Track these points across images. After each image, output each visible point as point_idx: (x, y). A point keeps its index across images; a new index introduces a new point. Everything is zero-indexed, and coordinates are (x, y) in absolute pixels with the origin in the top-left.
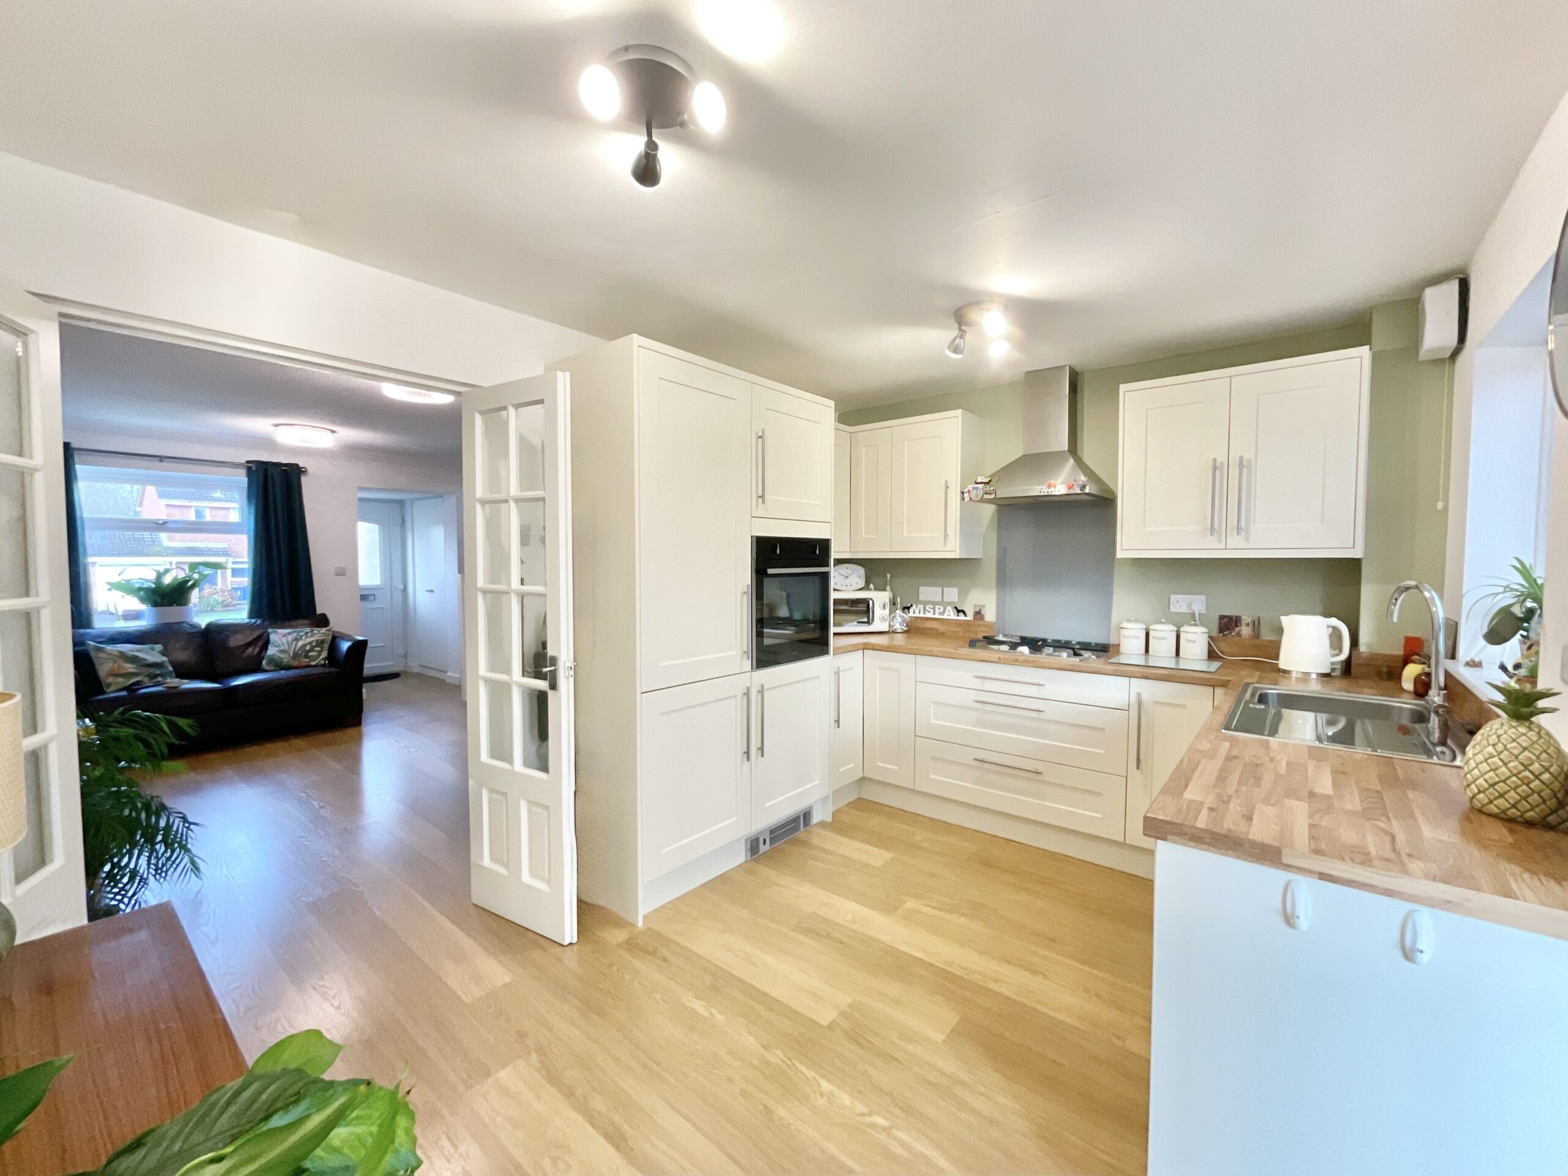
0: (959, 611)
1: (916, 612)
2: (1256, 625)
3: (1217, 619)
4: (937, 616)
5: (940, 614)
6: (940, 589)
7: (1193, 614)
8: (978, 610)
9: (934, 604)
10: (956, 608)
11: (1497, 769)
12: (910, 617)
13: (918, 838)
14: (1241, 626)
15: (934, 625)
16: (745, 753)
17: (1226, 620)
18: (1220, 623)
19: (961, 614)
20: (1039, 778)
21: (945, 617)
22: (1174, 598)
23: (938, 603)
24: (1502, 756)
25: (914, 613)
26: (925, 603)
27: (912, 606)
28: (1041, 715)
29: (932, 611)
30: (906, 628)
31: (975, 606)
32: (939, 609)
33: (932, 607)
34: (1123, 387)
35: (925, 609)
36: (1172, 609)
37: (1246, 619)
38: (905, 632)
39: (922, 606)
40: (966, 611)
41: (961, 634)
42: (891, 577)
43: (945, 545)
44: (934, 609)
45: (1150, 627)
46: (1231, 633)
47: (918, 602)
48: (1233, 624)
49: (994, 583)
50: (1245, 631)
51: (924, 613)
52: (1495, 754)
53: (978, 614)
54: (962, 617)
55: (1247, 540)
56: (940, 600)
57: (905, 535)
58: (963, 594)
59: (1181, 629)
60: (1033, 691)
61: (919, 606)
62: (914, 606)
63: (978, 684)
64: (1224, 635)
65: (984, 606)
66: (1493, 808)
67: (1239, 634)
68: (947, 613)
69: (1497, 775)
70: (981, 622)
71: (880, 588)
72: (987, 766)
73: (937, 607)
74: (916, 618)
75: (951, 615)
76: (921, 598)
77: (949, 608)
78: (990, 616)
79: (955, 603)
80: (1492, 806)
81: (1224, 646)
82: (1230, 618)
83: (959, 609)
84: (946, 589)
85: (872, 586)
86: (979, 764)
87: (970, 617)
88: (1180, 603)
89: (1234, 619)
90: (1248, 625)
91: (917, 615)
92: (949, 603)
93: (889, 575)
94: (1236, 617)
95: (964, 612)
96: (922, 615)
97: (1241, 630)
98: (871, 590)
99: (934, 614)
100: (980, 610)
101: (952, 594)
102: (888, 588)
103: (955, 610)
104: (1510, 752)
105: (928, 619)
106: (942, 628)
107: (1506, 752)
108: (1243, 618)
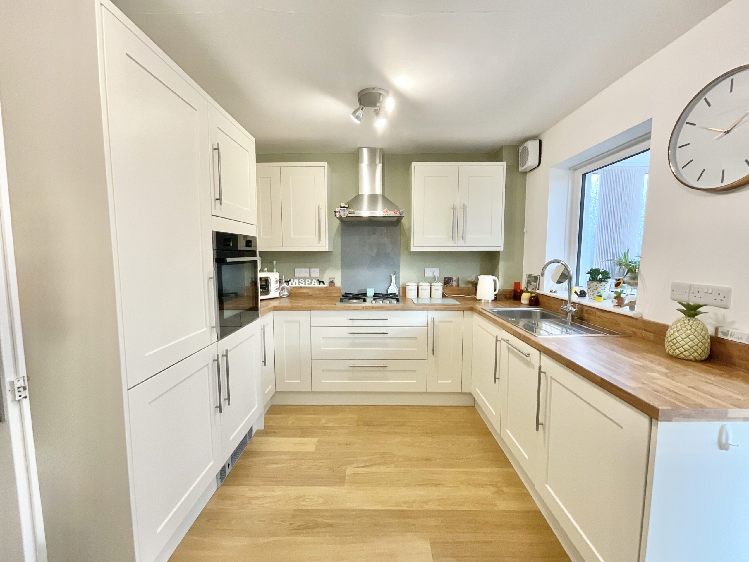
0: (320, 282)
1: (293, 284)
2: (458, 281)
3: (443, 278)
4: (307, 285)
5: (308, 284)
6: (308, 269)
7: (434, 277)
8: (331, 280)
9: (305, 278)
10: (318, 280)
11: (693, 340)
12: (290, 287)
13: (323, 421)
14: (452, 281)
15: (305, 291)
16: (217, 407)
17: (447, 279)
18: (445, 281)
19: (321, 283)
20: (385, 369)
21: (312, 285)
22: (426, 270)
23: (307, 278)
24: (695, 334)
25: (292, 284)
26: (299, 278)
27: (290, 280)
28: (386, 336)
29: (304, 283)
30: (288, 294)
31: (330, 278)
32: (308, 281)
33: (303, 280)
34: (414, 164)
35: (299, 282)
36: (426, 275)
37: (454, 278)
38: (288, 296)
39: (297, 280)
40: (324, 281)
41: (322, 295)
42: (276, 263)
43: (319, 243)
44: (305, 282)
45: (419, 284)
46: (449, 285)
47: (294, 278)
48: (450, 281)
49: (340, 265)
50: (454, 283)
51: (299, 284)
52: (692, 333)
53: (332, 283)
54: (322, 285)
55: (465, 242)
56: (308, 276)
57: (292, 237)
58: (322, 272)
59: (432, 284)
60: (381, 323)
61: (295, 280)
62: (292, 280)
63: (350, 323)
64: (447, 286)
65: (335, 278)
66: (691, 357)
67: (452, 285)
68: (313, 283)
69: (694, 343)
70: (333, 287)
71: (271, 270)
72: (355, 368)
73: (307, 280)
74: (293, 287)
75: (315, 284)
76: (296, 275)
77: (314, 280)
78: (338, 283)
79: (317, 277)
80: (691, 356)
81: (448, 292)
82: (448, 278)
83: (320, 280)
84: (312, 270)
85: (266, 269)
86: (352, 368)
87: (327, 285)
88: (429, 272)
89: (450, 278)
90: (455, 281)
91: (294, 285)
92: (314, 278)
93: (275, 262)
94: (451, 277)
95: (323, 282)
96: (297, 285)
97: (452, 283)
98: (265, 271)
99: (305, 284)
100: (333, 280)
101: (316, 272)
102: (275, 270)
103: (318, 281)
104: (698, 332)
105: (301, 287)
106: (310, 292)
107: (696, 332)
108: (453, 278)
